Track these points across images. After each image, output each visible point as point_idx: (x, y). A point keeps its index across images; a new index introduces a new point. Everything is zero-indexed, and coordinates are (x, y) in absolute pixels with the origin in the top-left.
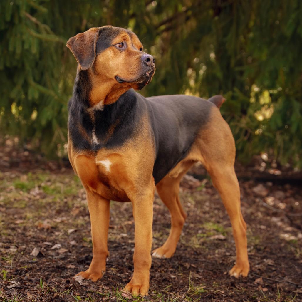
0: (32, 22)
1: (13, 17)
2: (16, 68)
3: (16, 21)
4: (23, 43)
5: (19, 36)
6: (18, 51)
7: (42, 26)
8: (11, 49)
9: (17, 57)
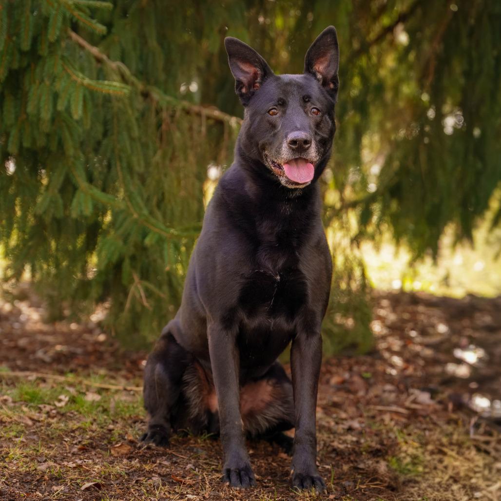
0: (89, 54)
1: (35, 41)
2: (46, 149)
3: (44, 51)
4: (56, 96)
5: (47, 82)
6: (46, 115)
7: (114, 65)
8: (30, 109)
9: (46, 127)
